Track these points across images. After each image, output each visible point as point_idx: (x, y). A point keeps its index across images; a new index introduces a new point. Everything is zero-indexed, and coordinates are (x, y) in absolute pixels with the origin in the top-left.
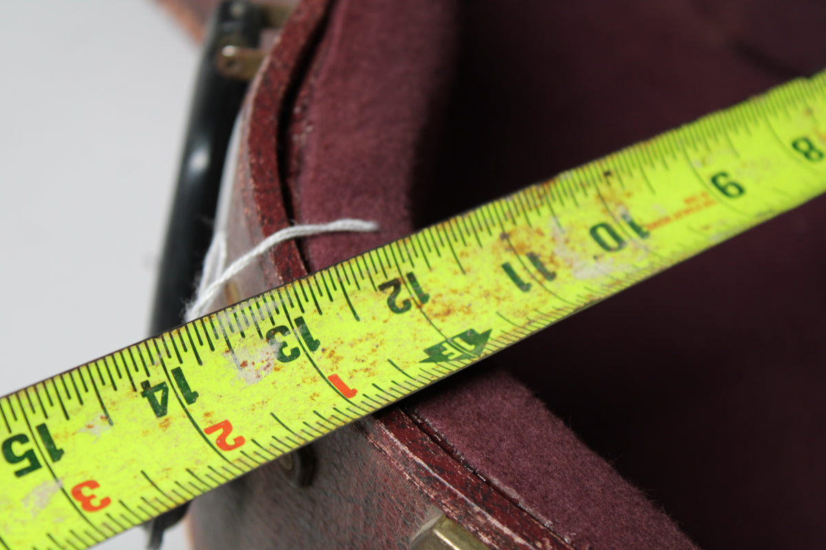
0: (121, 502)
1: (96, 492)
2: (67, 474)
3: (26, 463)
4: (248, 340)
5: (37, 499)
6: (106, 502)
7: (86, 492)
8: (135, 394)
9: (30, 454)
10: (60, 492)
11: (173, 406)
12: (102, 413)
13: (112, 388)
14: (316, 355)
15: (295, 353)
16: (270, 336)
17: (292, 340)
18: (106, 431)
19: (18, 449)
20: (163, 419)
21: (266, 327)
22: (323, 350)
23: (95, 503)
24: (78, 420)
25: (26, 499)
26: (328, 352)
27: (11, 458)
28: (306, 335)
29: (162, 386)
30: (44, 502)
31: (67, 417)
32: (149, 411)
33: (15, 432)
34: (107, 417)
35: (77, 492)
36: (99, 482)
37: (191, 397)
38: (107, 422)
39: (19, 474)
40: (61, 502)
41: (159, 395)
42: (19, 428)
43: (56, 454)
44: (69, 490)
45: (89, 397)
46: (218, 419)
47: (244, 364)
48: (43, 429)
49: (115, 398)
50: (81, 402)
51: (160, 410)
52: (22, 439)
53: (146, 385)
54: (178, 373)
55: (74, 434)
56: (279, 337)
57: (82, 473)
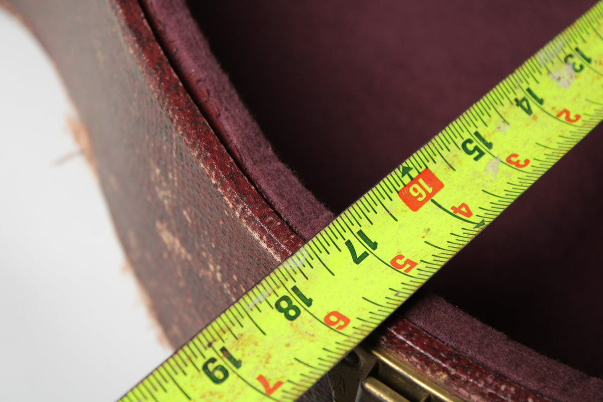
0: (535, 159)
1: (518, 158)
2: (499, 154)
3: (477, 153)
4: (556, 66)
5: (492, 169)
6: (527, 162)
7: (514, 159)
8: (513, 106)
9: (476, 148)
10: (501, 163)
11: (534, 107)
12: (501, 119)
13: (501, 105)
14: (593, 65)
15: (582, 67)
16: (566, 60)
17: (578, 61)
18: (508, 129)
19: (470, 147)
20: (532, 116)
21: (562, 56)
22: (596, 62)
23: (522, 163)
24: (492, 126)
25: (486, 170)
26: (598, 62)
27: (470, 153)
28: (583, 56)
29: (524, 99)
30: (496, 170)
31: (486, 125)
32: (524, 114)
33: (465, 138)
34: (505, 121)
35: (509, 160)
36: (518, 153)
37: (541, 102)
38: (506, 124)
39: (476, 159)
40: (504, 167)
41: (524, 104)
42: (466, 136)
43: (490, 145)
44: (504, 160)
45: (492, 112)
46: (560, 109)
47: (559, 79)
48: (477, 134)
49: (505, 110)
50: (490, 116)
51: (529, 111)
52: (470, 141)
53: (516, 100)
54: (529, 90)
55: (493, 133)
56: (570, 60)
57: (506, 151)
